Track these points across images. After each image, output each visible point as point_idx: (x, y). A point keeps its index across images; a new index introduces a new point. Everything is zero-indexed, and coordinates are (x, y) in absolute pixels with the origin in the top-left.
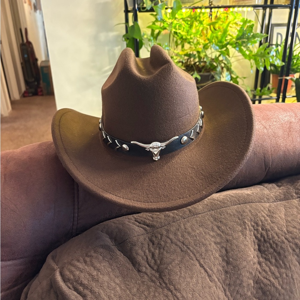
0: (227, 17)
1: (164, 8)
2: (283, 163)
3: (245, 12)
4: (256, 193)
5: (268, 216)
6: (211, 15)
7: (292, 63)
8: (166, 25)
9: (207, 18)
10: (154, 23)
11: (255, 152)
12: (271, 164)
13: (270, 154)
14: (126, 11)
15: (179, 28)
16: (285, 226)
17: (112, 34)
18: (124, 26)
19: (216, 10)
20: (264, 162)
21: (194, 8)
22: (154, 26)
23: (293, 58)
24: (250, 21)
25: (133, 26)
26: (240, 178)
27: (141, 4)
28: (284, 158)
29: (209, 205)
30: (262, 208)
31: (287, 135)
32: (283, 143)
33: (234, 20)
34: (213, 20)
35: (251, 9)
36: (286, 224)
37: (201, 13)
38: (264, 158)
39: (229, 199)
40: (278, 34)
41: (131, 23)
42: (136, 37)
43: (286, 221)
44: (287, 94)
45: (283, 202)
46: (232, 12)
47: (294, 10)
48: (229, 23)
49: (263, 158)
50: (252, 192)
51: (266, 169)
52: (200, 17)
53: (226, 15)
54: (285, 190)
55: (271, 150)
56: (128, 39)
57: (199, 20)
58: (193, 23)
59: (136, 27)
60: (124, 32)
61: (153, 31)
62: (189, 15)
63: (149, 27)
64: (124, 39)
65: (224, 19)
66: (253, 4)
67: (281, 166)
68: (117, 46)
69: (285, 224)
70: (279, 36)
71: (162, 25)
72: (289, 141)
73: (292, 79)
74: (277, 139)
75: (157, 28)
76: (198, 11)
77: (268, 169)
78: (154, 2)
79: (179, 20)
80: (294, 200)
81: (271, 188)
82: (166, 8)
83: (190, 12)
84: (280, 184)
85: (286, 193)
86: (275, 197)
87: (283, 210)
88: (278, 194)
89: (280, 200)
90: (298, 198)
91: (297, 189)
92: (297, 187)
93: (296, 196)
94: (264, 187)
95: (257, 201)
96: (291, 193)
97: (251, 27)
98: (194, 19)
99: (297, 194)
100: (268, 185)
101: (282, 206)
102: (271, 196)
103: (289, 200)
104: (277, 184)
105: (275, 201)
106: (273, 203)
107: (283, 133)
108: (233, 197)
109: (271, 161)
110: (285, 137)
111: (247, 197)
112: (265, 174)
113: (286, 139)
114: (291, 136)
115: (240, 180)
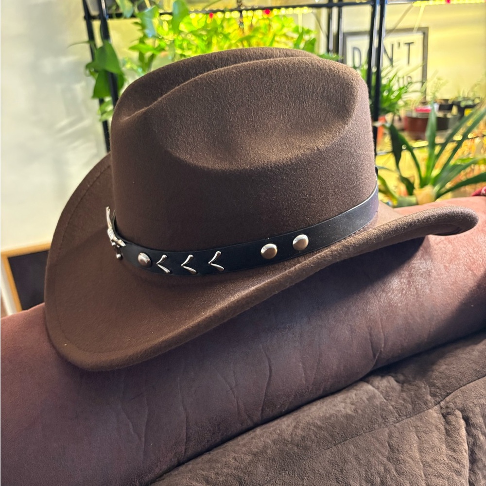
0: (270, 25)
1: (158, 15)
2: (404, 339)
3: (298, 15)
4: (362, 411)
5: (390, 461)
6: (242, 23)
7: (380, 98)
8: (163, 44)
9: (235, 30)
10: (142, 41)
11: (353, 327)
12: (383, 345)
13: (380, 326)
14: (87, 17)
15: (188, 47)
16: (423, 475)
17: (66, 60)
18: (87, 47)
19: (250, 13)
20: (370, 344)
21: (211, 13)
22: (142, 46)
23: (381, 89)
24: (308, 32)
25: (102, 48)
26: (330, 380)
27: (114, 8)
28: (406, 330)
29: (277, 458)
30: (378, 445)
31: (407, 284)
32: (401, 302)
33: (281, 29)
34: (247, 32)
35: (306, 10)
36: (423, 471)
37: (223, 20)
38: (371, 335)
39: (313, 437)
40: (354, 48)
41: (99, 42)
42: (112, 69)
43: (424, 465)
44: (378, 149)
45: (412, 418)
46: (277, 16)
47: (378, 8)
48: (275, 35)
49: (369, 337)
50: (353, 407)
51: (374, 355)
52: (222, 27)
53: (267, 22)
54: (413, 393)
55: (381, 319)
56: (96, 71)
57: (221, 33)
58: (211, 38)
59: (108, 50)
60: (88, 58)
61: (141, 56)
62: (203, 24)
63: (133, 48)
64: (88, 72)
65: (265, 28)
66: (311, 2)
67: (402, 345)
68: (78, 81)
69: (422, 473)
70: (357, 53)
71: (157, 43)
72: (411, 295)
73: (383, 126)
74: (389, 294)
75: (148, 50)
76: (219, 15)
77: (378, 355)
78: (137, 4)
79: (186, 35)
80: (430, 410)
81: (386, 389)
82: (161, 14)
83: (204, 20)
84: (401, 378)
85: (416, 400)
86: (396, 410)
87: (415, 440)
88: (401, 403)
89: (406, 416)
90: (436, 405)
91: (432, 385)
92: (431, 381)
93: (433, 401)
94: (373, 386)
95: (366, 429)
96: (424, 397)
97: (311, 44)
98: (212, 33)
99: (434, 395)
100: (380, 382)
101: (411, 428)
102: (390, 409)
103: (422, 412)
104: (397, 376)
105: (397, 419)
106: (395, 426)
107: (400, 281)
108: (322, 429)
109: (383, 340)
110: (403, 289)
111: (346, 425)
112: (374, 363)
113: (406, 293)
114: (414, 286)
115: (329, 383)
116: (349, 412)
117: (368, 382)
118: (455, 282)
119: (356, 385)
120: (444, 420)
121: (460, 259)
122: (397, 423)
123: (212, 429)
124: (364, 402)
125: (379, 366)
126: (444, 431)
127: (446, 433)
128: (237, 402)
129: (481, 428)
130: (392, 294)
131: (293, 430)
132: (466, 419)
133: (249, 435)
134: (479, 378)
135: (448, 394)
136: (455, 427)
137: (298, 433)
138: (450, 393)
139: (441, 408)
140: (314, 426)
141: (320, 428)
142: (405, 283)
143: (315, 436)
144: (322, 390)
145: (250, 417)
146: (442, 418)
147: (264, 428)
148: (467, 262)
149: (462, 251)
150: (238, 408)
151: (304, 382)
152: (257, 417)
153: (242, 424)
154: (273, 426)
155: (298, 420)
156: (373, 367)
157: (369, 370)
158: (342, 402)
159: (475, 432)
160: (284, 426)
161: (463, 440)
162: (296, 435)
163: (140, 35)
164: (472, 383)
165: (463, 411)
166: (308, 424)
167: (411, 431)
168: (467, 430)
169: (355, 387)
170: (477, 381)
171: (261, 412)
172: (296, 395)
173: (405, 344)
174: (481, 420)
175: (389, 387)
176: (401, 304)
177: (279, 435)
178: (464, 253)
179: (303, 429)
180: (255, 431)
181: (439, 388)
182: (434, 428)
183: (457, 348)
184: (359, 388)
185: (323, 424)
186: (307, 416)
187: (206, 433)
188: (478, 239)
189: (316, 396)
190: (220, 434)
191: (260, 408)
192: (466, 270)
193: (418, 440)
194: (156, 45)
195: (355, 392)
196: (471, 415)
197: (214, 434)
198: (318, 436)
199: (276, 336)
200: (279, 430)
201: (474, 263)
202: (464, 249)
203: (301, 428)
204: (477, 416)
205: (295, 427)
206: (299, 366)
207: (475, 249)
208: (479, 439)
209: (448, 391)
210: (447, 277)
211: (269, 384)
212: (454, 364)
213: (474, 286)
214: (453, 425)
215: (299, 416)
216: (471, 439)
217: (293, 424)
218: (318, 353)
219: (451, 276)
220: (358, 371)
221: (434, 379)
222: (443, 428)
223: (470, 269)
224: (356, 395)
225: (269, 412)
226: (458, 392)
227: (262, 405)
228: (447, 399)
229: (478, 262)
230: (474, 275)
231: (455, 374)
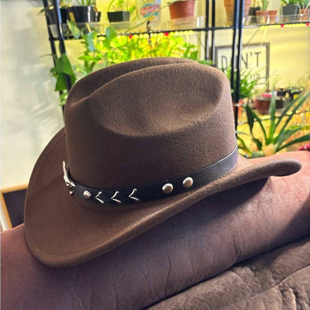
0: (168, 43)
1: (96, 37)
2: (256, 243)
3: (186, 36)
4: (229, 289)
6: (150, 42)
7: (240, 88)
8: (100, 55)
9: (146, 46)
10: (86, 53)
11: (223, 236)
12: (242, 247)
13: (240, 235)
14: (51, 39)
15: (116, 57)
17: (38, 67)
18: (51, 58)
19: (156, 35)
20: (234, 247)
22: (86, 57)
23: (240, 83)
24: (193, 46)
25: (61, 59)
26: (208, 270)
27: (68, 33)
28: (256, 237)
31: (257, 208)
32: (253, 219)
33: (176, 45)
34: (154, 47)
35: (191, 32)
37: (138, 39)
38: (234, 241)
40: (223, 57)
41: (59, 54)
42: (67, 72)
44: (239, 121)
45: (261, 294)
46: (173, 37)
47: (237, 31)
48: (171, 49)
49: (233, 242)
51: (237, 253)
52: (138, 44)
53: (166, 41)
54: (261, 277)
55: (240, 231)
56: (57, 73)
57: (137, 48)
58: (131, 51)
59: (64, 60)
60: (52, 65)
61: (86, 64)
62: (125, 43)
63: (81, 58)
64: (52, 74)
65: (165, 44)
66: (194, 28)
67: (254, 247)
68: (46, 80)
70: (224, 60)
71: (96, 54)
72: (260, 215)
73: (242, 106)
74: (246, 215)
75: (90, 60)
76: (136, 37)
77: (239, 253)
78: (82, 30)
79: (115, 50)
80: (273, 288)
81: (245, 275)
82: (98, 36)
83: (126, 40)
84: (254, 268)
85: (264, 282)
86: (251, 288)
87: (263, 308)
88: (254, 284)
89: (257, 292)
90: (276, 285)
91: (274, 272)
92: (273, 269)
93: (274, 282)
94: (236, 274)
95: (232, 301)
96: (269, 280)
97: (195, 54)
98: (131, 48)
99: (275, 278)
100: (241, 271)
101: (261, 300)
102: (247, 288)
103: (268, 290)
104: (251, 267)
105: (252, 295)
106: (250, 299)
107: (252, 206)
108: (204, 302)
109: (242, 244)
110: (255, 211)
111: (219, 299)
112: (237, 259)
113: (256, 213)
114: (262, 209)
115: (208, 272)
116: (221, 290)
117: (233, 271)
118: (288, 206)
119: (225, 273)
120: (282, 295)
121: (291, 191)
122: (251, 297)
123: (133, 303)
124: (230, 284)
125: (240, 260)
126: (282, 302)
127: (283, 303)
128: (149, 286)
129: (305, 299)
130: (247, 214)
131: (185, 303)
132: (296, 294)
133: (157, 306)
134: (304, 267)
135: (284, 278)
136: (289, 299)
137: (188, 305)
138: (286, 277)
139: (280, 287)
140: (199, 300)
141: (202, 301)
142: (255, 207)
143: (199, 306)
144: (203, 276)
145: (157, 294)
146: (280, 293)
147: (166, 302)
148: (295, 193)
149: (292, 186)
150: (149, 289)
151: (192, 272)
152: (162, 294)
153: (152, 299)
154: (173, 300)
155: (188, 296)
156: (236, 261)
157: (233, 263)
158: (216, 284)
159: (301, 302)
160: (179, 300)
161: (294, 307)
162: (187, 306)
163: (85, 50)
164: (299, 271)
165: (293, 288)
166: (195, 298)
167: (260, 302)
168: (296, 301)
169: (225, 275)
170: (303, 269)
171: (164, 291)
172: (187, 280)
173: (257, 246)
174: (306, 294)
175: (246, 274)
176: (254, 220)
177: (176, 306)
178: (294, 187)
179: (191, 302)
180: (161, 304)
181: (278, 274)
182: (275, 300)
183: (289, 248)
184: (227, 275)
185: (204, 298)
186: (194, 293)
187: (129, 306)
188: (302, 178)
189: (200, 281)
190: (138, 306)
191: (164, 289)
192: (295, 198)
193: (265, 308)
194: (96, 56)
195: (225, 277)
196: (299, 291)
197: (134, 306)
198: (201, 307)
199: (173, 243)
200: (176, 303)
201: (300, 193)
202: (293, 184)
203: (190, 301)
204: (303, 292)
205: (186, 301)
206: (189, 262)
207: (301, 185)
208: (304, 306)
209: (284, 276)
210: (283, 203)
211: (169, 273)
212: (288, 259)
213: (300, 208)
214: (288, 297)
215: (189, 294)
216: (299, 306)
217: (185, 299)
218: (201, 253)
219: (285, 202)
220: (227, 264)
221: (275, 269)
222: (281, 300)
223: (297, 198)
224: (225, 279)
225: (169, 292)
226: (290, 277)
227: (165, 287)
228: (284, 281)
229: (302, 193)
230: (300, 201)
231: (289, 265)
